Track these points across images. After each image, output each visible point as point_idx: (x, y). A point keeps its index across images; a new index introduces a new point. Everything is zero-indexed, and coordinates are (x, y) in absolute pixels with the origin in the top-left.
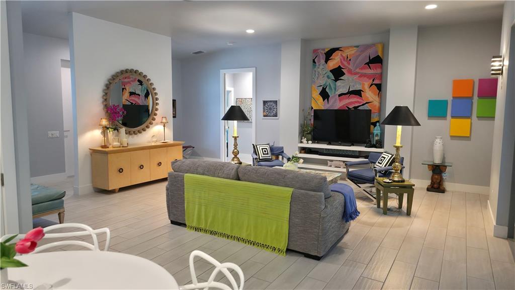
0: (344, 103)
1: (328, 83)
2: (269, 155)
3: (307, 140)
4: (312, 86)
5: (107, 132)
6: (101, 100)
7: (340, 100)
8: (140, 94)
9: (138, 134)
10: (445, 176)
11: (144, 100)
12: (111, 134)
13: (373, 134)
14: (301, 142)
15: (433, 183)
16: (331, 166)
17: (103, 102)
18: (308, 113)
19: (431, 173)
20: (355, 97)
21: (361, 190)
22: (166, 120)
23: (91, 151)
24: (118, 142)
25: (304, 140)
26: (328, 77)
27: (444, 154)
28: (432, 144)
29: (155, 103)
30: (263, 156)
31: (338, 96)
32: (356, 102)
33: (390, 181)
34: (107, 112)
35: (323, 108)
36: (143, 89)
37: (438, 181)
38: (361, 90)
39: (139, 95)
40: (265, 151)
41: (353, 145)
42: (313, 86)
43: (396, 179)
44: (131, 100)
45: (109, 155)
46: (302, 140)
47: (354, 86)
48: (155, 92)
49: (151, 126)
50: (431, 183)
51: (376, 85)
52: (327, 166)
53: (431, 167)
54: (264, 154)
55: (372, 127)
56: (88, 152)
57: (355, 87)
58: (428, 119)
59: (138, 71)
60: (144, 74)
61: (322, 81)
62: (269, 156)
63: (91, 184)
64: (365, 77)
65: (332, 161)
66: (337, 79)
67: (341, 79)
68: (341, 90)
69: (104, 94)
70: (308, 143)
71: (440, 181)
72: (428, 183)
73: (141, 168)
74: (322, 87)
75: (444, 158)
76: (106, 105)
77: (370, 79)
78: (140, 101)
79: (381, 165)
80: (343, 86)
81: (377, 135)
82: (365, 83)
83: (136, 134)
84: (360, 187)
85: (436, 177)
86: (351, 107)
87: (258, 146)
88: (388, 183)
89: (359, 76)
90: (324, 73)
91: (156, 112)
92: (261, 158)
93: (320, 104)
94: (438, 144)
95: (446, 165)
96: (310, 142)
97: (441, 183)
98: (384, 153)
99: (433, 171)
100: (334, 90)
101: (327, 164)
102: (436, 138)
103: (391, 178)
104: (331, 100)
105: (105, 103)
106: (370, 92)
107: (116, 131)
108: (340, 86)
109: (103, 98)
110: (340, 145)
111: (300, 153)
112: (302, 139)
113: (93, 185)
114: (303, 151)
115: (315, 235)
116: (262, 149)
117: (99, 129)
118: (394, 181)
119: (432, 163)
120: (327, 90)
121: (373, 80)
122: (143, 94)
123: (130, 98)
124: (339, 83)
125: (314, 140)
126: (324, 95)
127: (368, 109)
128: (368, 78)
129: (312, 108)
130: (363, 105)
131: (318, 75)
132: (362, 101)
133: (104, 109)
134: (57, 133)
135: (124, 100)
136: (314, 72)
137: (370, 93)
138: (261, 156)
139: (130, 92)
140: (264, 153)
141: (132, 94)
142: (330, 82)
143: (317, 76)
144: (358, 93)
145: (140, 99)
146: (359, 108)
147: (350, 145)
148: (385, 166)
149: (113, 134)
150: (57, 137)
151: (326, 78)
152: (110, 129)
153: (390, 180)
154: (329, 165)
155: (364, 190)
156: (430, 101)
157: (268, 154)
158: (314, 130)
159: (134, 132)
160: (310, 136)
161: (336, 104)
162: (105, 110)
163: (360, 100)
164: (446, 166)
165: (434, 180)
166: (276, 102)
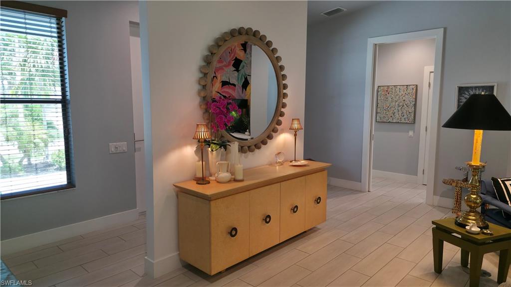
5: (207, 151)
6: (197, 87)
8: (236, 83)
9: (256, 151)
11: (240, 91)
12: (213, 154)
17: (199, 93)
22: (300, 124)
23: (177, 190)
24: (228, 171)
29: (282, 95)
34: (206, 111)
36: (240, 76)
39: (234, 85)
44: (224, 92)
45: (212, 203)
49: (275, 135)
69: (201, 75)
73: (267, 223)
76: (204, 98)
78: (237, 93)
83: (252, 151)
91: (283, 110)
105: (203, 94)
107: (223, 149)
109: (199, 84)
117: (191, 144)
122: (239, 84)
123: (223, 90)
133: (201, 106)
134: (123, 146)
135: (214, 93)
139: (222, 81)
141: (225, 83)
145: (236, 91)
149: (218, 154)
150: (124, 152)
152: (214, 146)
159: (249, 147)
162: (204, 107)
166: (489, 89)
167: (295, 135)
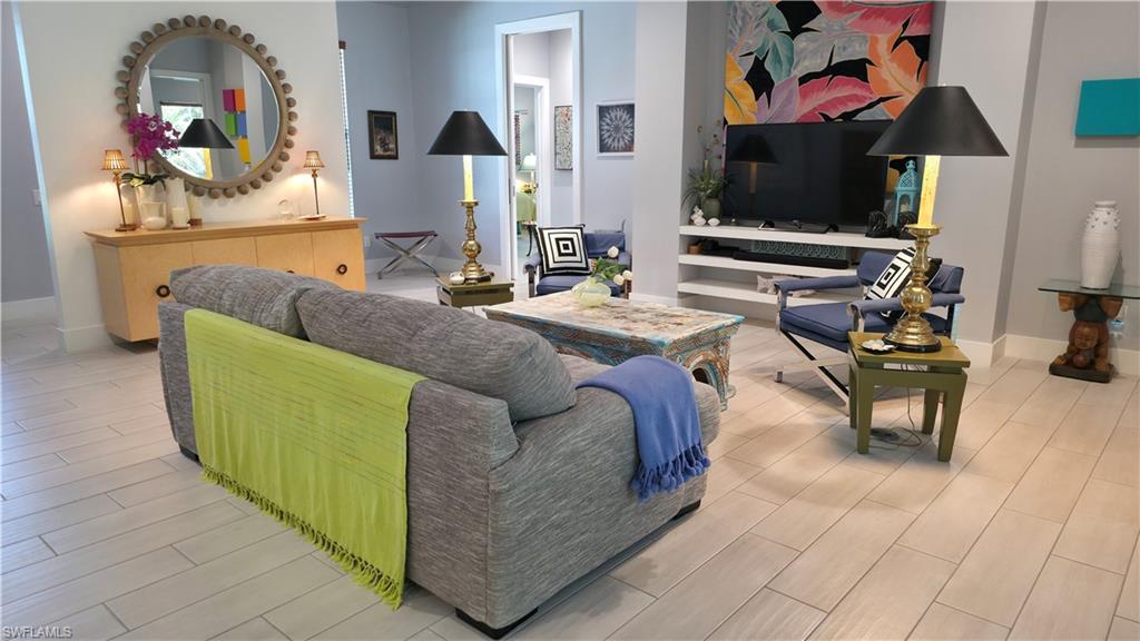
0: (816, 104)
1: (770, 45)
2: (577, 258)
3: (707, 217)
4: (726, 55)
6: (115, 101)
7: (804, 95)
9: (238, 195)
10: (1119, 328)
12: (141, 192)
13: (893, 195)
14: (691, 222)
15: (1073, 350)
16: (765, 291)
17: (117, 108)
18: (713, 139)
19: (1070, 317)
20: (848, 83)
21: (813, 366)
22: (319, 159)
23: (94, 239)
24: (161, 215)
25: (698, 216)
26: (772, 25)
27: (1120, 259)
28: (1081, 227)
29: (285, 114)
30: (557, 258)
31: (797, 81)
32: (850, 98)
33: (886, 347)
35: (755, 121)
37: (1091, 344)
38: (865, 61)
40: (566, 247)
41: (836, 230)
42: (730, 54)
43: (912, 340)
46: (693, 217)
47: (844, 48)
48: (282, 82)
49: (277, 176)
50: (1069, 348)
51: (912, 40)
52: (755, 289)
53: (1069, 299)
54: (561, 254)
55: (892, 172)
56: (86, 243)
57: (850, 50)
58: (1077, 146)
59: (223, 21)
60: (244, 31)
61: (753, 40)
62: (579, 260)
63: (102, 325)
64: (881, 16)
65: (768, 275)
66: (796, 29)
67: (808, 30)
68: (807, 63)
69: (120, 84)
70: (707, 224)
71: (1099, 344)
72: (1058, 347)
74: (753, 56)
75: (1118, 271)
76: (128, 116)
77: (894, 22)
79: (882, 292)
80: (811, 52)
81: (905, 198)
82: (879, 36)
83: (230, 195)
84: (812, 358)
85: (1086, 330)
86: (834, 114)
87: (545, 233)
88: (877, 352)
89: (865, 17)
90: (760, 13)
91: (289, 137)
92: (552, 265)
93: (745, 109)
94: (1101, 226)
95: (1125, 293)
96: (714, 221)
97: (1102, 350)
98: (901, 255)
99: (1078, 314)
100: (785, 66)
101: (756, 284)
102: (1097, 206)
103: (893, 339)
104: (778, 96)
105: (122, 110)
106: (895, 65)
108: (805, 49)
109: (117, 96)
110: (799, 229)
111: (689, 252)
112: (693, 213)
113: (107, 327)
114: (694, 248)
115: (476, 552)
116: (558, 240)
118: (901, 347)
119: (1073, 289)
120: (768, 66)
121: (905, 26)
124: (802, 41)
125: (726, 217)
126: (760, 80)
127: (884, 118)
128: (887, 19)
129: (726, 122)
130: (870, 106)
131: (743, 19)
132: (866, 94)
133: (122, 127)
136: (732, 13)
137: (894, 67)
138: (554, 260)
140: (563, 251)
142: (776, 39)
143: (740, 22)
144: (857, 69)
146: (859, 117)
147: (825, 228)
148: (895, 295)
149: (147, 194)
151: (765, 29)
152: (135, 181)
153: (887, 342)
154: (760, 287)
155: (822, 368)
156: (1084, 83)
157: (574, 254)
158: (725, 186)
159: (225, 190)
160: (714, 205)
161: (791, 106)
162: (127, 128)
163: (858, 92)
164: (1120, 299)
165: (1077, 341)
166: (630, 109)
167: (314, 176)
